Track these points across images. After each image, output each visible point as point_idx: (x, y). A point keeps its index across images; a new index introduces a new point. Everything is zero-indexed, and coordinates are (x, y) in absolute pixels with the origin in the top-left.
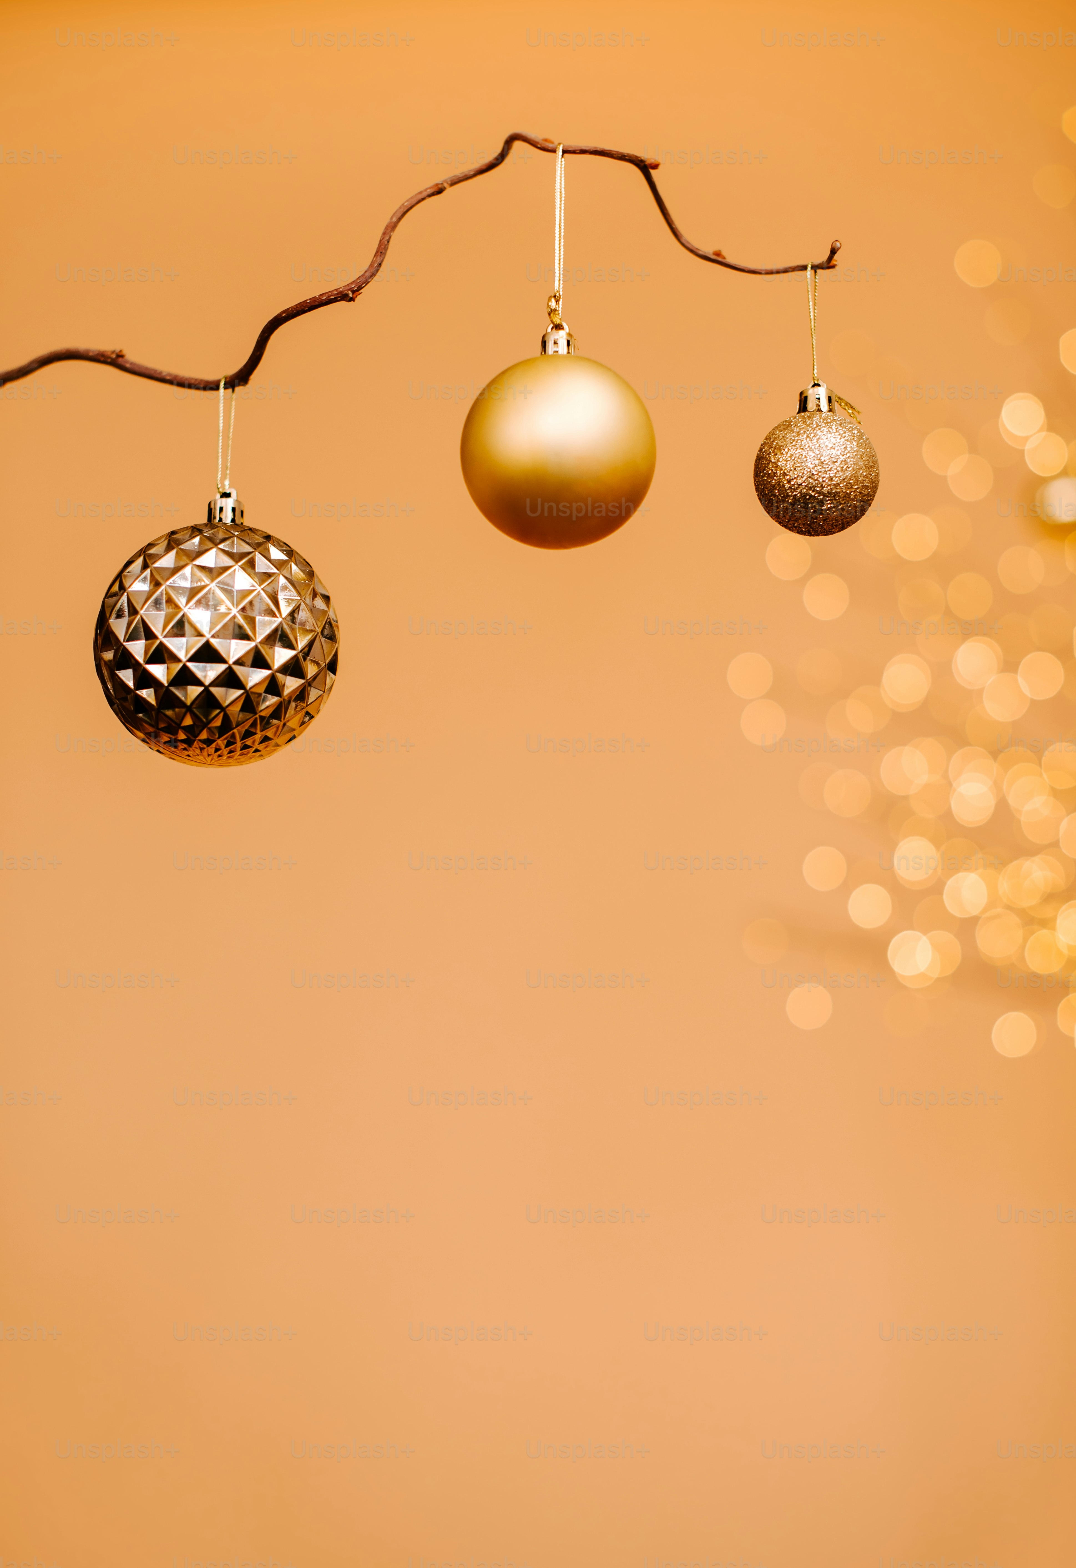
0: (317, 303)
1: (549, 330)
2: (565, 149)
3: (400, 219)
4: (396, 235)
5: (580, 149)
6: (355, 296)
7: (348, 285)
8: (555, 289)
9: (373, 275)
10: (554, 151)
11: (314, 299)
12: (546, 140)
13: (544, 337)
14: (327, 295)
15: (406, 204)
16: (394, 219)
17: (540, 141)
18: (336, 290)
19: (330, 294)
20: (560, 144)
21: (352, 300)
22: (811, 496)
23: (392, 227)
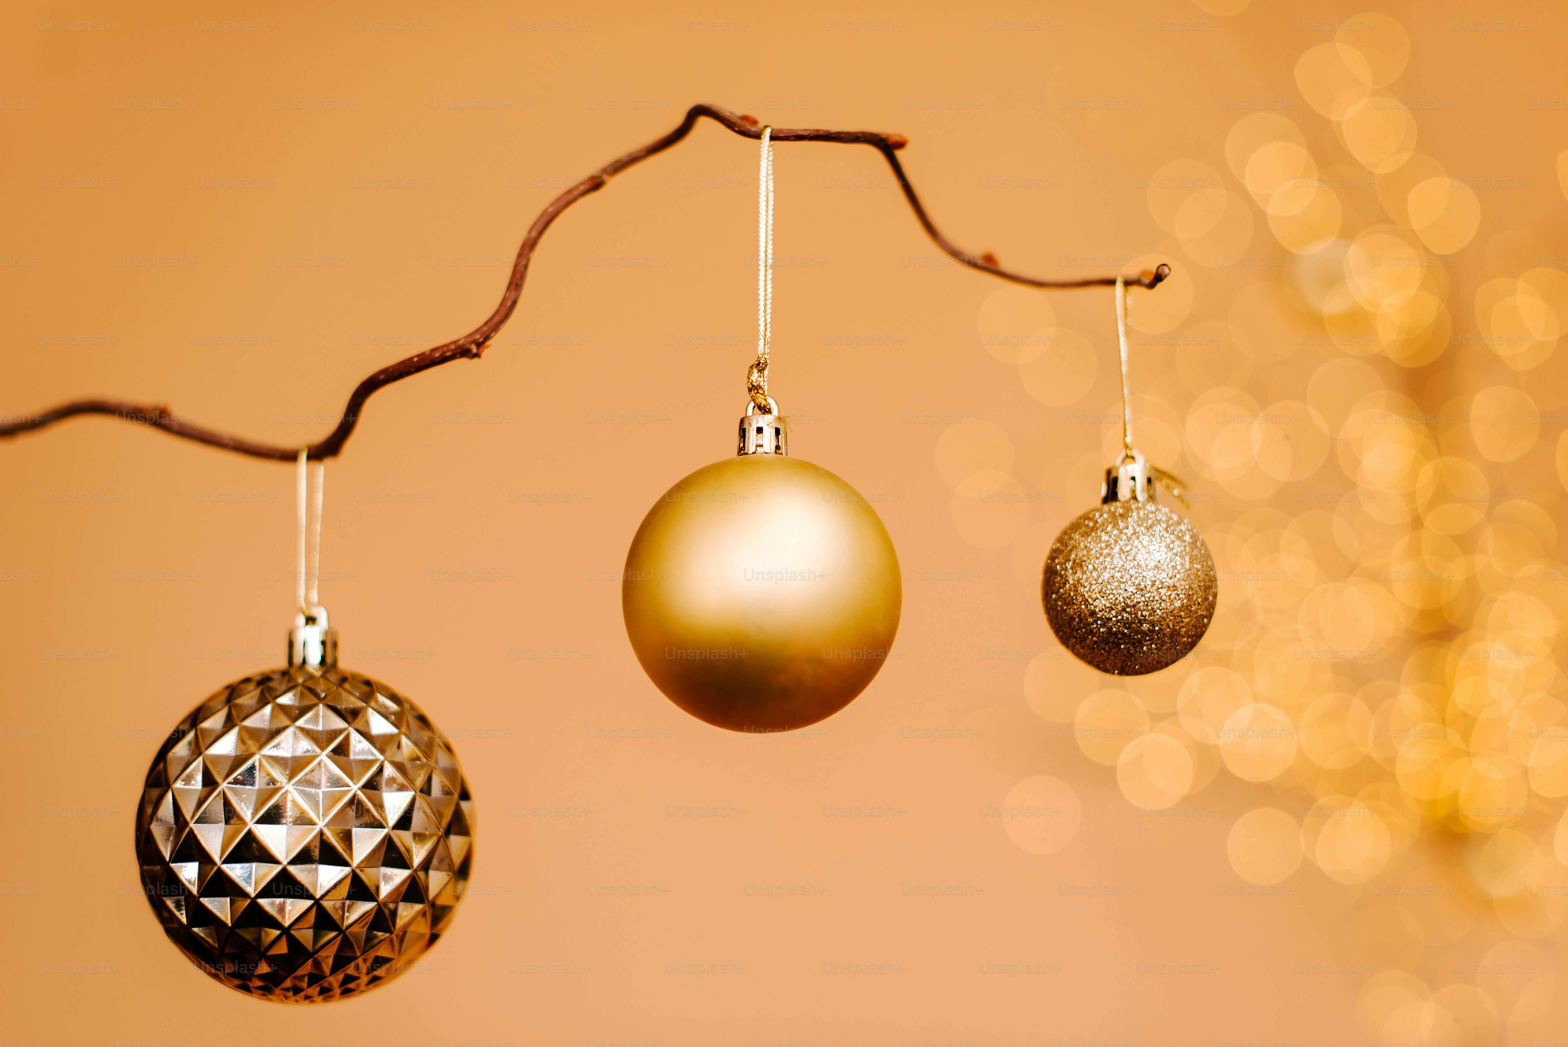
0: (427, 362)
1: (750, 413)
2: (774, 136)
3: (541, 233)
4: (537, 257)
5: (795, 134)
6: (481, 350)
7: (471, 335)
8: (759, 349)
9: (507, 316)
10: (758, 136)
11: (421, 356)
12: (745, 118)
13: (742, 421)
14: (441, 351)
15: (550, 210)
16: (534, 234)
17: (739, 122)
18: (454, 342)
19: (445, 349)
20: (766, 127)
21: (477, 355)
22: (1124, 634)
23: (529, 245)
